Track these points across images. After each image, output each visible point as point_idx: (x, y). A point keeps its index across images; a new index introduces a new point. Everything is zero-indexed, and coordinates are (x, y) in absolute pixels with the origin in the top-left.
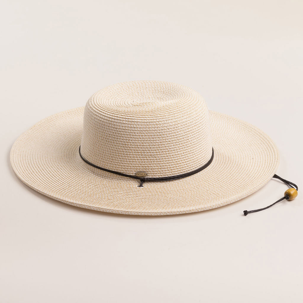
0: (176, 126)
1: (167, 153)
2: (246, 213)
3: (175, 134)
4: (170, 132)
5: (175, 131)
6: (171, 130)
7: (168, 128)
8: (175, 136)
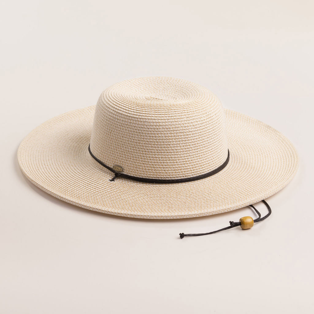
0: (157, 127)
1: (144, 153)
2: (182, 236)
3: (154, 135)
4: (150, 132)
5: (155, 132)
6: (150, 130)
7: (148, 127)
8: (154, 138)
